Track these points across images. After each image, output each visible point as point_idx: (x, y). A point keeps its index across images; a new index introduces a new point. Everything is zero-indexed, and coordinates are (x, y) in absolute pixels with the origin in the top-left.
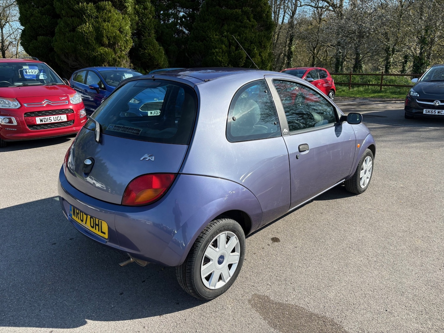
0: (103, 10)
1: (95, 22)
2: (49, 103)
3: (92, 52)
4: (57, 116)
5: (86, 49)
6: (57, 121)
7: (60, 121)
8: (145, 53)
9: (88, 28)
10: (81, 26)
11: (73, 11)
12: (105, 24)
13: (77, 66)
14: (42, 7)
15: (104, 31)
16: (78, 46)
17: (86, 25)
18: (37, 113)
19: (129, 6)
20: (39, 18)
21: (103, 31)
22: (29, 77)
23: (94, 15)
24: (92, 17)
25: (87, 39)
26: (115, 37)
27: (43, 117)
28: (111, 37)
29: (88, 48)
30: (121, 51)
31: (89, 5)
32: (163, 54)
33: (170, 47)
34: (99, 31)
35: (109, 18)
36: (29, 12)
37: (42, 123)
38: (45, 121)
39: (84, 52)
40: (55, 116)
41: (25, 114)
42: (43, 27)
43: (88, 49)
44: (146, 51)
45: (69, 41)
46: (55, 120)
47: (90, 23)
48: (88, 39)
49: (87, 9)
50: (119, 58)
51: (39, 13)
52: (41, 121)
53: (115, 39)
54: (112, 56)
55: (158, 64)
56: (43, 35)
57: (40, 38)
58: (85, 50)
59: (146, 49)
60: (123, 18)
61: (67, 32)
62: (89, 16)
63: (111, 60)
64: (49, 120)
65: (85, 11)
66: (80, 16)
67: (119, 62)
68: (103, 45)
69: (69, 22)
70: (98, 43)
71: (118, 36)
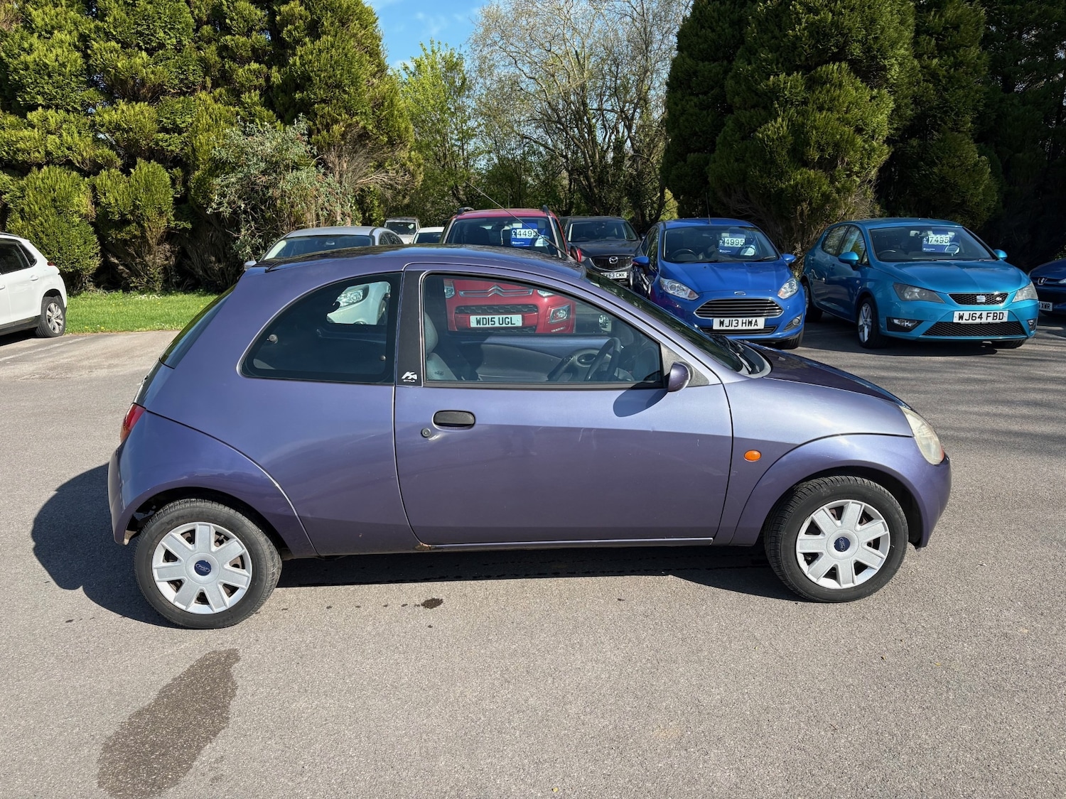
0: (825, 83)
1: (796, 115)
2: (499, 293)
3: (777, 180)
4: (504, 316)
5: (765, 175)
6: (504, 325)
7: (510, 325)
8: (931, 173)
9: (778, 129)
10: (766, 125)
11: (757, 94)
12: (820, 117)
13: (747, 211)
14: (705, 93)
15: (814, 132)
16: (750, 169)
17: (776, 122)
18: (474, 308)
19: (892, 65)
20: (694, 118)
21: (812, 132)
22: (519, 243)
23: (798, 98)
24: (792, 104)
25: (771, 153)
26: (837, 145)
27: (482, 317)
28: (828, 144)
29: (770, 172)
30: (849, 176)
31: (790, 78)
32: (987, 176)
33: (1021, 154)
34: (803, 133)
35: (832, 100)
36: (680, 106)
37: (479, 326)
38: (485, 323)
39: (760, 181)
40: (501, 316)
41: (458, 308)
42: (700, 133)
43: (770, 175)
44: (935, 170)
45: (737, 160)
46: (501, 323)
47: (787, 116)
48: (773, 152)
49: (784, 88)
50: (838, 191)
51: (696, 106)
52: (478, 322)
53: (839, 147)
54: (820, 188)
55: (964, 202)
56: (698, 150)
57: (692, 157)
58: (762, 177)
59: (935, 164)
60: (873, 98)
61: (736, 141)
62: (786, 103)
63: (817, 197)
64: (490, 323)
65: (779, 92)
66: (766, 104)
67: (834, 200)
68: (806, 164)
69: (744, 120)
70: (796, 159)
71: (847, 141)
